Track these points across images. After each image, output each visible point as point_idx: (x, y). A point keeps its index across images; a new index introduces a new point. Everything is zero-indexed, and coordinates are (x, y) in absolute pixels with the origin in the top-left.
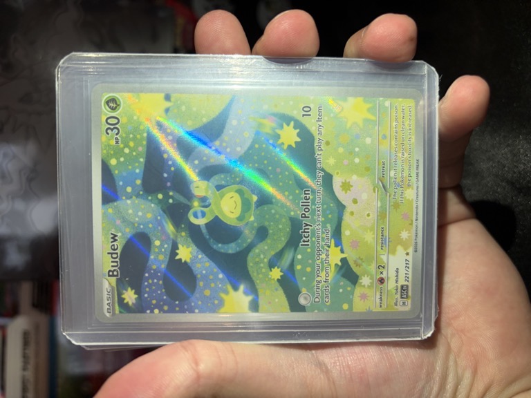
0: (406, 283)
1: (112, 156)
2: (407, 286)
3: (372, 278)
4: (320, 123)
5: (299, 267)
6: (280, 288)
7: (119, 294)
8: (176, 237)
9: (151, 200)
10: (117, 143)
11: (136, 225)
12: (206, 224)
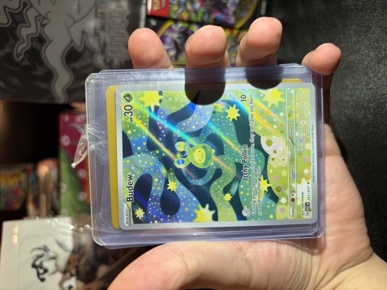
0: (308, 201)
1: (128, 129)
3: (287, 199)
4: (252, 105)
5: (242, 193)
6: (231, 206)
7: (134, 212)
8: (167, 176)
9: (152, 154)
10: (131, 121)
11: (144, 169)
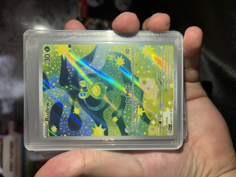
0: (171, 123)
1: (47, 71)
2: (171, 125)
3: (156, 121)
4: (133, 56)
5: (125, 117)
6: (117, 125)
7: (50, 128)
8: (73, 104)
9: (63, 89)
10: (49, 65)
12: (86, 99)
